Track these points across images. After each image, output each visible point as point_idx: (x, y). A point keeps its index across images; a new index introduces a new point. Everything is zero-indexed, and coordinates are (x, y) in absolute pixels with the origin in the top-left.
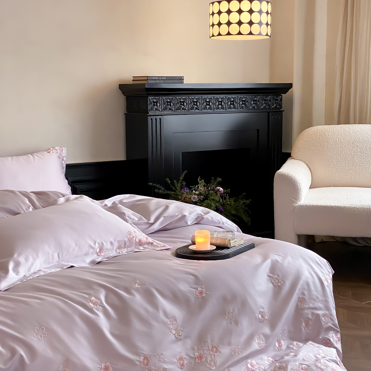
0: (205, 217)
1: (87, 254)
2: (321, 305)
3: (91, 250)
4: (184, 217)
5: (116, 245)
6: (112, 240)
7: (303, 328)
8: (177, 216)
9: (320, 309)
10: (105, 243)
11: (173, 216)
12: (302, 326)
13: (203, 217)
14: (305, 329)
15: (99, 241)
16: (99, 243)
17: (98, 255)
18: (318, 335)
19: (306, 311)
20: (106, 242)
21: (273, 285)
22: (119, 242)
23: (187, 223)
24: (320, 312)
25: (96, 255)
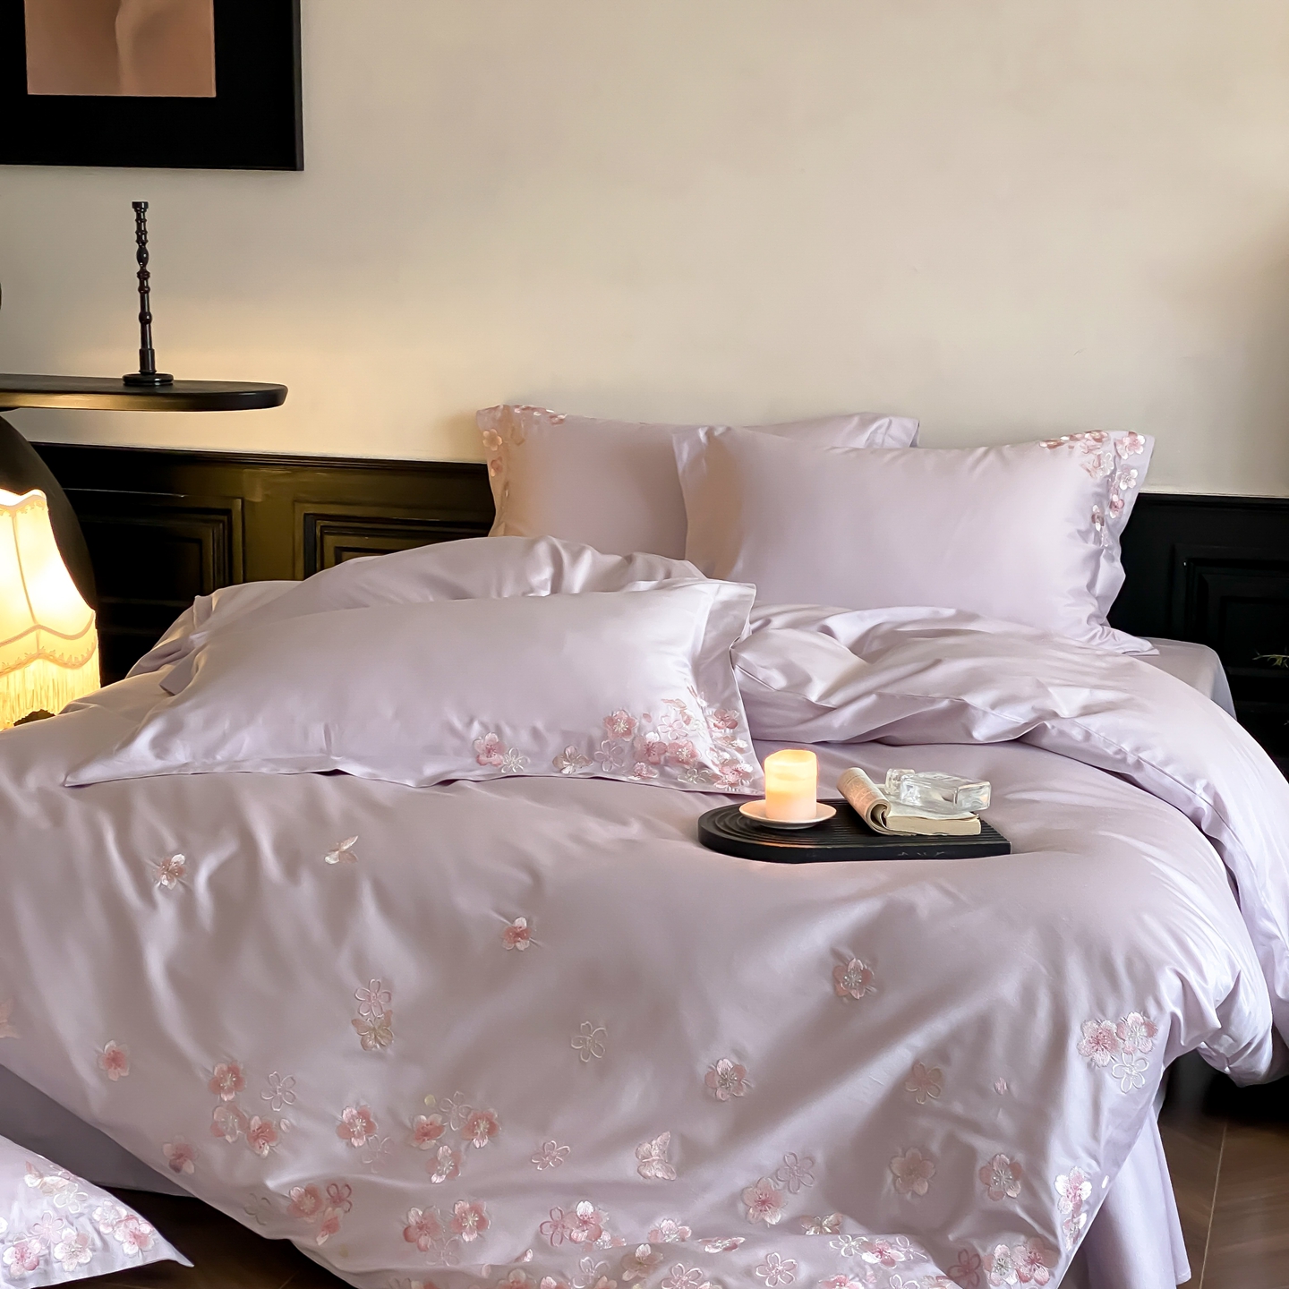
0: (1053, 727)
1: (435, 751)
2: (1004, 1121)
3: (453, 742)
4: (960, 710)
5: (554, 743)
6: (540, 725)
7: (889, 1178)
8: (933, 701)
9: (994, 1134)
10: (507, 731)
11: (914, 698)
12: (888, 1172)
13: (1045, 726)
14: (897, 1184)
15: (486, 719)
16: (483, 725)
17: (479, 762)
18: (948, 1225)
19: (924, 1122)
20: (514, 728)
21: (835, 988)
22: (566, 735)
23: (971, 736)
24: (985, 1147)
25: (470, 761)
